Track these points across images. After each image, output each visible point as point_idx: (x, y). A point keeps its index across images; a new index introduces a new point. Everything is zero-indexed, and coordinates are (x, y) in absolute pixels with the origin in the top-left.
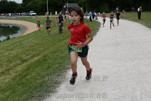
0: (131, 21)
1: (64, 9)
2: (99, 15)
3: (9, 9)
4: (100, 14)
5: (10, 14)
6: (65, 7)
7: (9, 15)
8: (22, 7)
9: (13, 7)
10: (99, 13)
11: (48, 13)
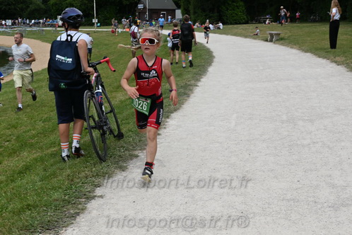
0: (308, 54)
1: (139, 13)
2: (219, 28)
3: (9, 9)
4: (221, 27)
5: (9, 22)
6: (140, 6)
7: (7, 24)
8: (43, 6)
9: (20, 6)
10: (221, 24)
11: (95, 21)
